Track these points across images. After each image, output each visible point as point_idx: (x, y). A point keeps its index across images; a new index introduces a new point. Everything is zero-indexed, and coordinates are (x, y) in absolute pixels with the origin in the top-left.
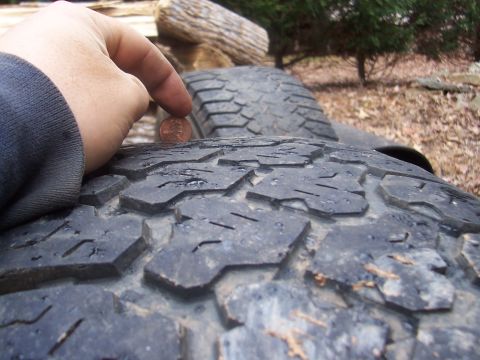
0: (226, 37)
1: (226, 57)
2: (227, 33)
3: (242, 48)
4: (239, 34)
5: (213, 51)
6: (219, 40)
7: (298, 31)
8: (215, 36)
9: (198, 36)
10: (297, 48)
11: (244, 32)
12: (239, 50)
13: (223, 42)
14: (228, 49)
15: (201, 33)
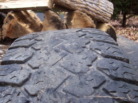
0: (90, 6)
1: (89, 17)
2: (90, 5)
3: (98, 12)
4: (97, 5)
5: (82, 14)
6: (86, 8)
7: (132, 6)
8: (84, 6)
9: (74, 6)
10: (131, 12)
11: (100, 4)
12: (97, 14)
13: (88, 9)
14: (90, 13)
15: (76, 5)
